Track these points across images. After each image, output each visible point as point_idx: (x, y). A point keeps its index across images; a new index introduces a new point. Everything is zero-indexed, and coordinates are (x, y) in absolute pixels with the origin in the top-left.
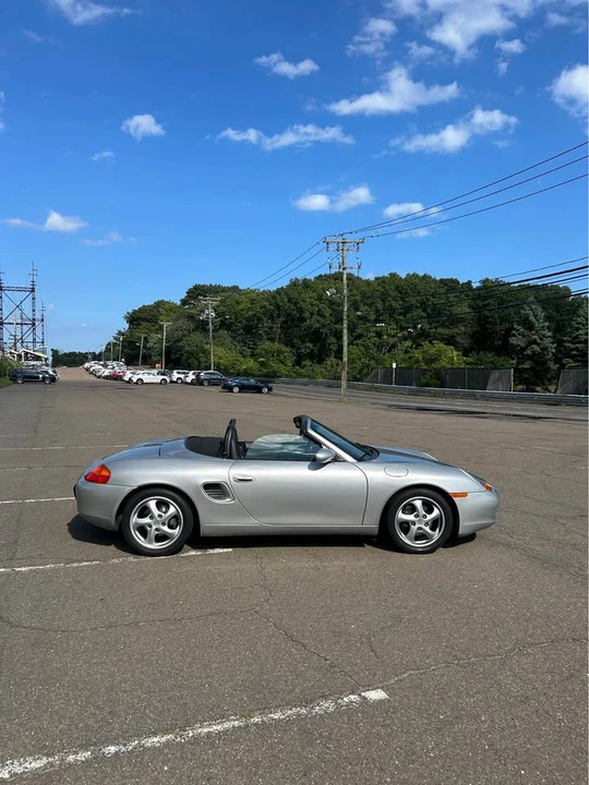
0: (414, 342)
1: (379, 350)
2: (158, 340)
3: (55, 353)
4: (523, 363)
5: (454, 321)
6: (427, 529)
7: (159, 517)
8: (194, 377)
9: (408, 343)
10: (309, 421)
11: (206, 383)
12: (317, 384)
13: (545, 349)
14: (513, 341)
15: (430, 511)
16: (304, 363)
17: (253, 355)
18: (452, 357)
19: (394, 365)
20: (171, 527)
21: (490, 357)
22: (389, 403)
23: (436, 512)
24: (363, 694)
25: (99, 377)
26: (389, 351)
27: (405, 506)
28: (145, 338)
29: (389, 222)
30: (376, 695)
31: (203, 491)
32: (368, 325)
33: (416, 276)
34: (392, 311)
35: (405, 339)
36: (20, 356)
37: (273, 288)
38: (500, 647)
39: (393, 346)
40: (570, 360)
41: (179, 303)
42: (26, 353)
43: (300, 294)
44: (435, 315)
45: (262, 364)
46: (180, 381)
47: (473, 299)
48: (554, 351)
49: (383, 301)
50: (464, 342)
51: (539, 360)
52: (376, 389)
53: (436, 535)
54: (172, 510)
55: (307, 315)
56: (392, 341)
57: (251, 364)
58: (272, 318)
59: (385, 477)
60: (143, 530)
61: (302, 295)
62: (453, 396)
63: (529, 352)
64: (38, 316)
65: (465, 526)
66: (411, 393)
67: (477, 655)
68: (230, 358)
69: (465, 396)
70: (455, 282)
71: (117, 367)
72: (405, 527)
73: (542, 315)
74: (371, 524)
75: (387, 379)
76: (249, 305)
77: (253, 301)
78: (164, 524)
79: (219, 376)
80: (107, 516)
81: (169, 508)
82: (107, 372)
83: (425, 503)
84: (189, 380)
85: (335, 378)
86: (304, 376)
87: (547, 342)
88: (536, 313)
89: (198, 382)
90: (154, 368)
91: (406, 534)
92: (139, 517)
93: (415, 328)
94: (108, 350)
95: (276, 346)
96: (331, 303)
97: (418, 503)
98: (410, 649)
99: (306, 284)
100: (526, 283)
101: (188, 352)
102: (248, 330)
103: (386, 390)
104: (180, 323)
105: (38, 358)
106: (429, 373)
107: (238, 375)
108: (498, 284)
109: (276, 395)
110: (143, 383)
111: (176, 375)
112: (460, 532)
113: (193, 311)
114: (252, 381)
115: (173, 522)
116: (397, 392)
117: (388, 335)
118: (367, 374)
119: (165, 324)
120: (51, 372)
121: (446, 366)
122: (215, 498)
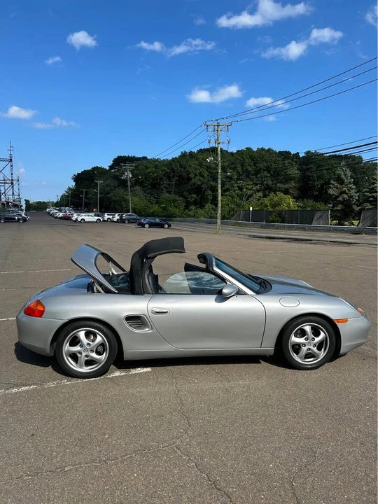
1: (241, 199)
2: (94, 193)
3: (27, 202)
4: (337, 206)
5: (288, 179)
6: (315, 349)
7: (88, 345)
8: (118, 217)
9: (260, 194)
10: (214, 259)
11: (127, 222)
12: (200, 222)
13: (351, 197)
14: (331, 191)
15: (317, 334)
16: (190, 208)
17: (157, 203)
18: (289, 202)
19: (251, 209)
20: (99, 353)
23: (322, 335)
25: (56, 218)
26: (247, 199)
27: (297, 331)
28: (86, 192)
29: (250, 110)
31: (125, 322)
32: (233, 182)
33: (263, 149)
34: (248, 174)
35: (258, 191)
36: (3, 204)
37: (170, 158)
39: (251, 196)
40: (368, 204)
41: (108, 168)
42: (8, 203)
43: (187, 161)
44: (276, 174)
45: (164, 209)
46: (109, 220)
47: (300, 165)
48: (357, 198)
49: (242, 166)
50: (295, 193)
51: (347, 204)
52: (240, 225)
53: (322, 354)
54: (99, 339)
55: (192, 175)
56: (249, 192)
57: (156, 208)
58: (170, 178)
59: (280, 307)
60: (74, 357)
61: (190, 163)
62: (290, 228)
63: (340, 199)
64: (15, 178)
65: (345, 345)
66: (262, 227)
68: (143, 205)
69: (298, 229)
70: (289, 153)
71: (68, 211)
72: (297, 348)
73: (349, 173)
74: (269, 347)
75: (246, 218)
76: (154, 169)
77: (156, 167)
78: (92, 351)
79: (135, 216)
80: (43, 344)
81: (96, 337)
82: (61, 215)
83: (313, 328)
84: (115, 219)
85: (211, 218)
86: (192, 217)
87: (353, 192)
88: (345, 173)
89: (121, 221)
90: (92, 212)
91: (297, 353)
92: (71, 345)
93: (262, 184)
94: (62, 200)
95: (172, 196)
96: (208, 168)
97: (308, 328)
99: (191, 155)
100: (334, 154)
101: (114, 201)
102: (154, 186)
103: (246, 225)
104: (108, 182)
105: (15, 206)
106: (274, 214)
107: (148, 216)
108: (317, 154)
109: (173, 229)
110: (85, 222)
111: (106, 216)
112: (341, 352)
113: (117, 174)
114: (158, 220)
115: (100, 349)
116: (253, 226)
117: (246, 188)
118: (233, 215)
119: (99, 182)
120: (23, 215)
121: (287, 209)
122: (134, 328)
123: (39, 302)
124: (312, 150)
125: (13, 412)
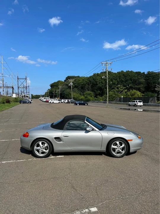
0: (128, 90)
1: (118, 93)
2: (58, 91)
3: (32, 95)
4: (159, 95)
5: (140, 83)
6: (121, 150)
7: (42, 147)
8: (67, 101)
9: (126, 90)
11: (70, 103)
12: (100, 102)
14: (156, 89)
15: (121, 145)
16: (97, 96)
17: (83, 95)
18: (138, 94)
19: (122, 97)
20: (46, 150)
21: (150, 93)
22: (121, 107)
23: (123, 145)
24: (90, 209)
25: (43, 101)
26: (121, 93)
27: (114, 143)
28: (55, 91)
30: (94, 209)
31: (54, 139)
32: (115, 85)
33: (128, 71)
34: (122, 81)
35: (125, 89)
36: (23, 96)
37: (89, 76)
38: (136, 192)
39: (122, 91)
41: (64, 81)
42: (25, 96)
43: (96, 77)
44: (134, 82)
45: (86, 97)
46: (64, 102)
47: (145, 77)
49: (119, 78)
50: (143, 89)
52: (117, 103)
54: (46, 145)
55: (98, 83)
56: (121, 90)
57: (82, 97)
58: (89, 84)
59: (107, 135)
60: (38, 151)
61: (97, 78)
64: (27, 86)
65: (132, 150)
66: (127, 105)
67: (129, 195)
68: (77, 96)
70: (140, 72)
71: (48, 99)
72: (114, 150)
74: (104, 149)
75: (120, 100)
77: (83, 80)
78: (44, 149)
79: (74, 101)
80: (28, 146)
81: (45, 144)
82: (45, 100)
83: (120, 143)
84: (66, 102)
85: (105, 101)
86: (97, 100)
89: (68, 102)
90: (57, 99)
91: (114, 152)
92: (37, 147)
93: (129, 86)
94: (45, 94)
95: (89, 92)
96: (105, 80)
98: (108, 192)
99: (98, 74)
101: (66, 94)
102: (82, 88)
103: (120, 104)
104: (64, 87)
105: (28, 97)
106: (132, 99)
107: (79, 100)
109: (89, 106)
110: (54, 103)
111: (62, 101)
112: (130, 151)
113: (67, 83)
114: (83, 102)
115: (46, 148)
116: (123, 104)
117: (120, 88)
118: (115, 99)
119: (60, 87)
120: (30, 101)
121: (137, 97)
122: (58, 141)
123: (27, 133)
124: (151, 71)
125: (17, 167)
